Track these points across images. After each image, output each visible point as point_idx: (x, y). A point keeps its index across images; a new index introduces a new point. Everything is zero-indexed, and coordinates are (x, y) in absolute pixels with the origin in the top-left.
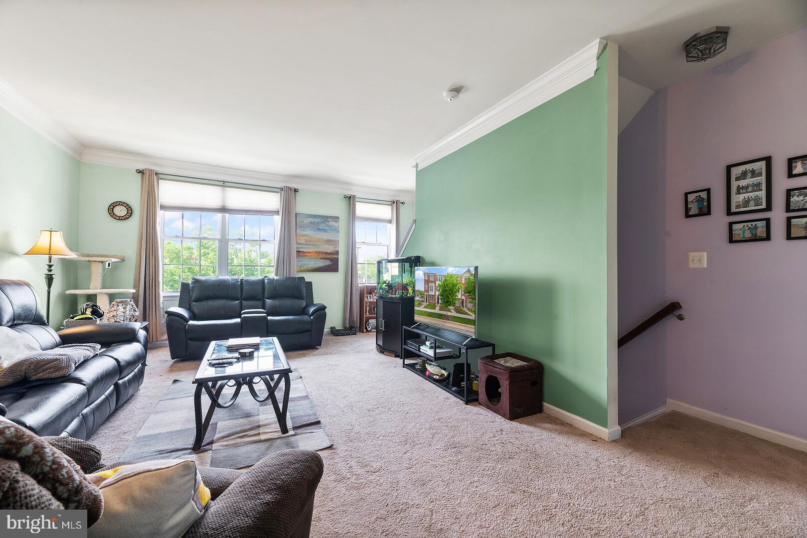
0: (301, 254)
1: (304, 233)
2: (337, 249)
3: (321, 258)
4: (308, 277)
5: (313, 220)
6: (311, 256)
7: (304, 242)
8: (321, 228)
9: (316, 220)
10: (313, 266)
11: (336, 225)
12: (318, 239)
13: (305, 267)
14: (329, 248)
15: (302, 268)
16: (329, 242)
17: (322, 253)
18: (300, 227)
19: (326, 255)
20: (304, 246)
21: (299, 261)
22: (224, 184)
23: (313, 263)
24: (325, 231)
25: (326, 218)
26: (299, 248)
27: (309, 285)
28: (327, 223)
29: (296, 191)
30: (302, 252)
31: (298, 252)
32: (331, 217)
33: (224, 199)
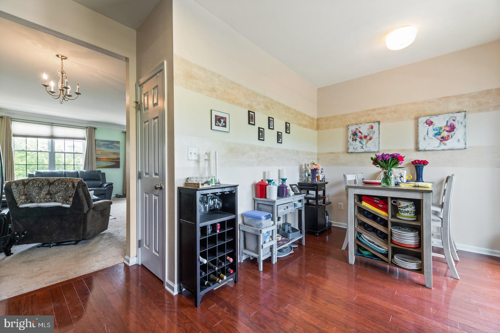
0: (99, 159)
1: (100, 149)
2: (119, 157)
3: (110, 161)
4: (103, 170)
5: (105, 143)
6: (104, 160)
7: (100, 153)
8: (110, 147)
9: (107, 143)
10: (105, 165)
11: (118, 145)
12: (108, 152)
13: (101, 166)
14: (115, 157)
15: (99, 166)
16: (114, 153)
17: (111, 159)
18: (98, 146)
19: (112, 160)
20: (100, 155)
21: (98, 163)
22: (52, 124)
23: (106, 163)
24: (112, 148)
25: (112, 142)
26: (97, 156)
27: (104, 174)
28: (113, 144)
29: (95, 128)
30: (100, 158)
31: (97, 158)
32: (115, 142)
33: (52, 132)
